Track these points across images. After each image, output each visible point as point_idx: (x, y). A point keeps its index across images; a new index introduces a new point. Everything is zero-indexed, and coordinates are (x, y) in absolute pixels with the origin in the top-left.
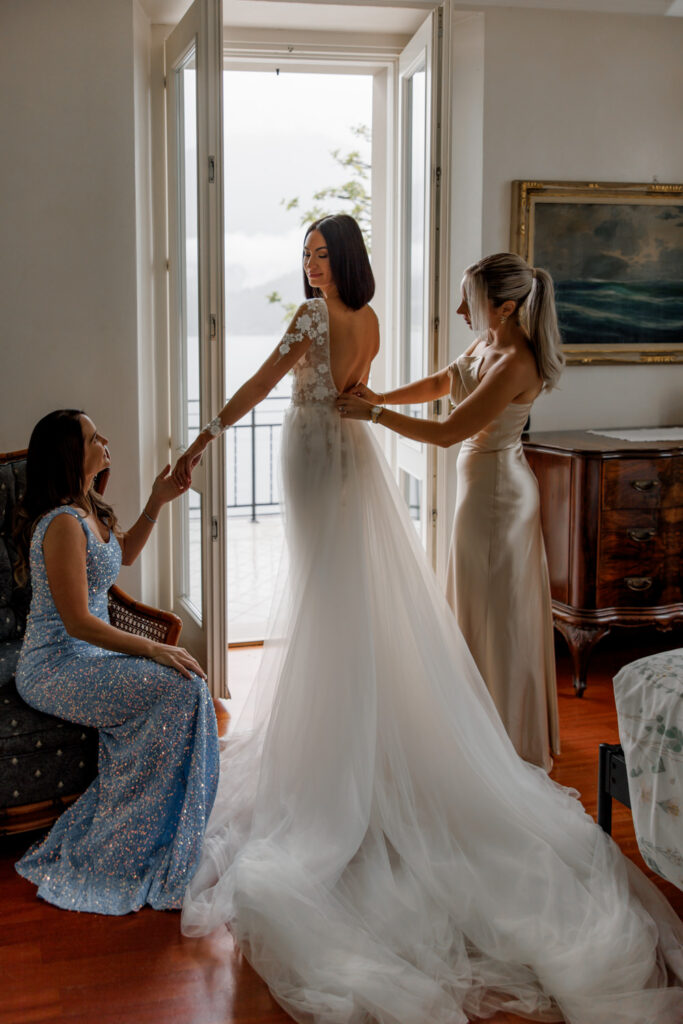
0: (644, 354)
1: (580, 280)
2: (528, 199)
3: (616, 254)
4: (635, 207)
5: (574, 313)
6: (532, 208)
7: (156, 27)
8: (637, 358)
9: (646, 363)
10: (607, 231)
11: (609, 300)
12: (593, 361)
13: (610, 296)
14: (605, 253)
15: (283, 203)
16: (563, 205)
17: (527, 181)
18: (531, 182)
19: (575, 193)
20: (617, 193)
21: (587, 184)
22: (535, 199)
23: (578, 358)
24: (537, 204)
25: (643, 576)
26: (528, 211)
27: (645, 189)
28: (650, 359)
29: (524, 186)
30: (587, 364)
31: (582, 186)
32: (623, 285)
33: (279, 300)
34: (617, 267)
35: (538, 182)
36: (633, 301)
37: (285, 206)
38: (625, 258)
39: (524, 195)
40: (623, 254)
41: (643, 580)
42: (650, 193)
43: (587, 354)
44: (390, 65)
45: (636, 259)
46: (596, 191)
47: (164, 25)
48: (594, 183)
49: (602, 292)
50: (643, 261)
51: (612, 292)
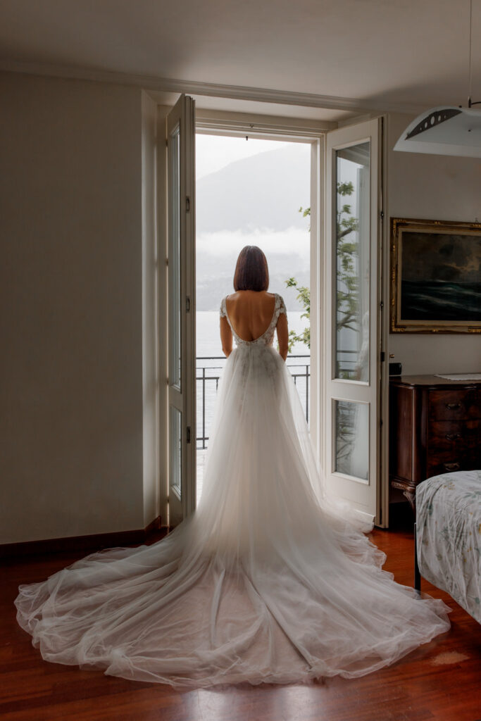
0: (470, 327)
1: (431, 280)
2: (397, 229)
3: (454, 265)
4: (464, 237)
5: (427, 301)
6: (400, 236)
7: (161, 107)
8: (466, 330)
9: (472, 333)
10: (447, 251)
11: (449, 293)
12: (439, 331)
13: (450, 291)
14: (446, 264)
15: (300, 211)
16: (419, 234)
17: (396, 218)
18: (399, 219)
19: (426, 227)
20: (453, 228)
21: (433, 221)
22: (401, 230)
23: (430, 329)
24: (404, 233)
25: (455, 462)
26: (397, 236)
27: (469, 226)
28: (474, 331)
29: (395, 222)
30: (435, 333)
31: (430, 223)
32: (457, 285)
33: (295, 284)
34: (453, 273)
35: (403, 219)
36: (464, 294)
37: (302, 213)
38: (459, 268)
39: (395, 227)
40: (457, 265)
41: (455, 464)
42: (472, 229)
43: (435, 327)
44: (319, 139)
45: (465, 268)
46: (440, 226)
47: (166, 106)
48: (438, 221)
49: (445, 289)
50: (469, 270)
51: (450, 289)
